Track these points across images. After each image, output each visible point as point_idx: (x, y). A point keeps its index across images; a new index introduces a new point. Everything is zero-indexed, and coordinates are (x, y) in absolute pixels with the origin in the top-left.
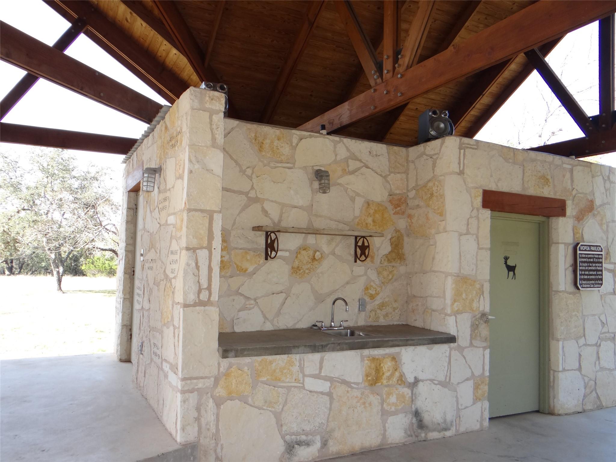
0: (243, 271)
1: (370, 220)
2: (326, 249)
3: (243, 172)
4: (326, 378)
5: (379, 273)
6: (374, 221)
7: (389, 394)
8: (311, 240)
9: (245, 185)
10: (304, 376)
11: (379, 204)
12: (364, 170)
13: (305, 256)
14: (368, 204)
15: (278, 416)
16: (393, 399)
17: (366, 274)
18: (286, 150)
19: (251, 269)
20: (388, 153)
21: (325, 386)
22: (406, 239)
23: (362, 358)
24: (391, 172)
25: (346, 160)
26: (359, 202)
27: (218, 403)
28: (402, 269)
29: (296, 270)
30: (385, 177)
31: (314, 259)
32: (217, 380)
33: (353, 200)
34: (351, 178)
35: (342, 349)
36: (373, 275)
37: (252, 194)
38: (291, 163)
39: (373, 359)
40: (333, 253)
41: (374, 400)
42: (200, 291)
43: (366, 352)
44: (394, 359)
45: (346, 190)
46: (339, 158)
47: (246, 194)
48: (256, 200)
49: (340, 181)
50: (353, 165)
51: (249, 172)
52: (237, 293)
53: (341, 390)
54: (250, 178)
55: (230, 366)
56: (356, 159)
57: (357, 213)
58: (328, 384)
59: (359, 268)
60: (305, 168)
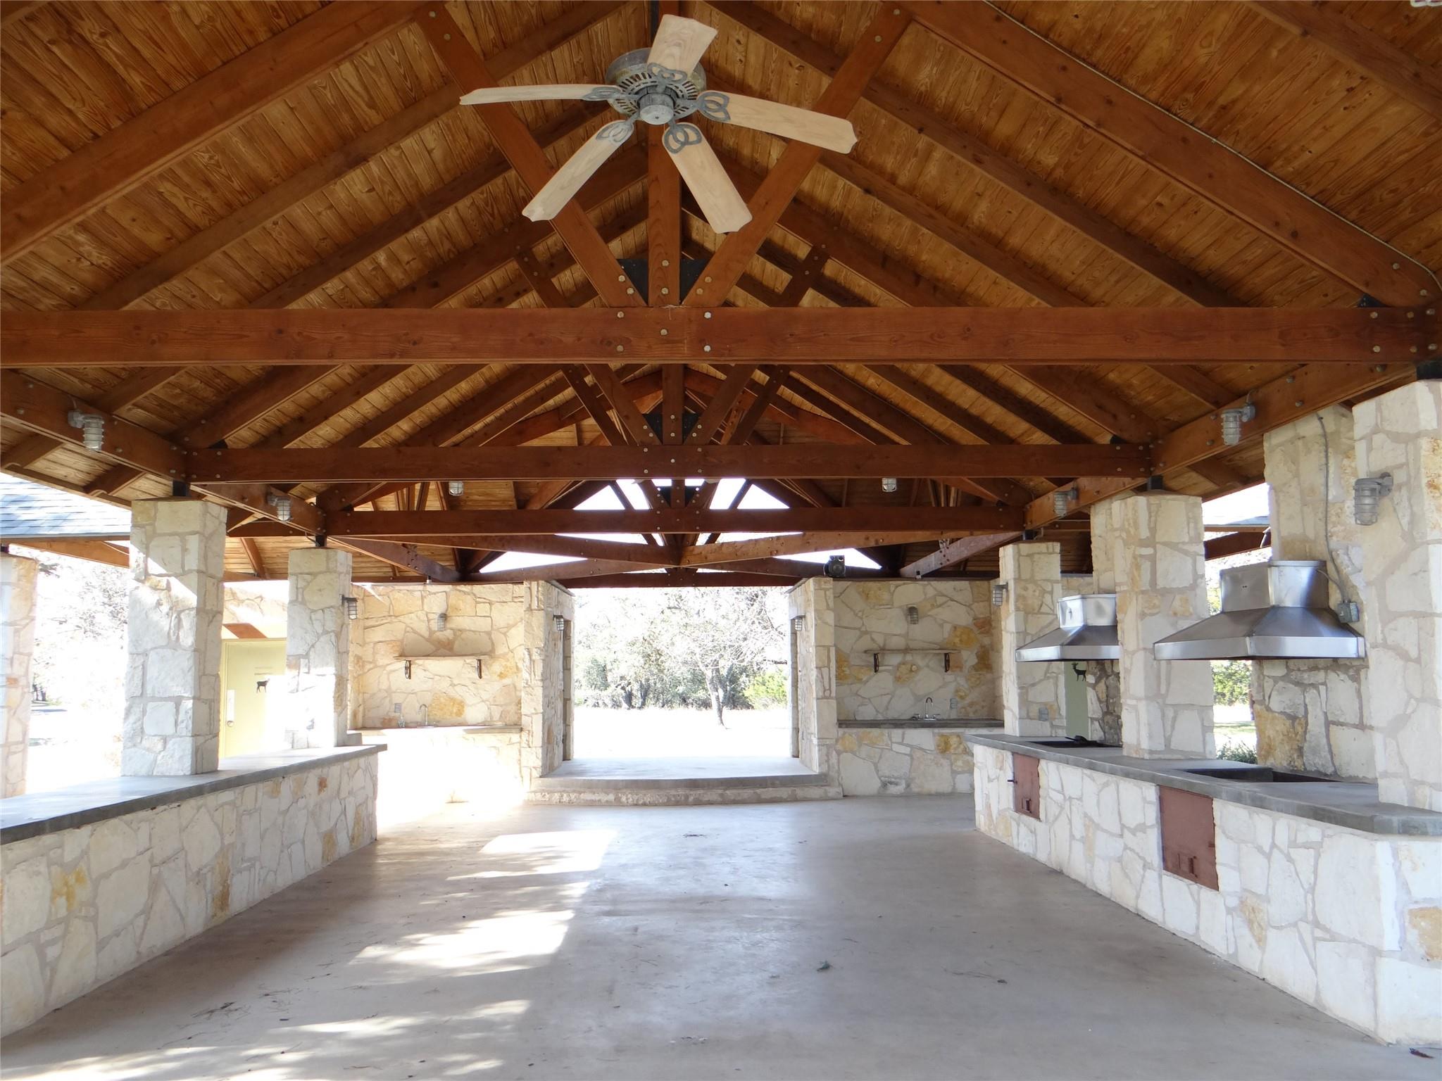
0: (860, 680)
1: (957, 640)
2: (921, 662)
3: (856, 615)
4: (907, 745)
5: (967, 680)
6: (961, 641)
7: (956, 760)
8: (909, 658)
9: (858, 624)
10: (892, 743)
11: (965, 627)
12: (951, 603)
13: (904, 669)
14: (955, 628)
15: (876, 765)
16: (960, 763)
17: (956, 680)
18: (886, 596)
19: (864, 679)
20: (971, 588)
21: (908, 750)
22: (990, 652)
23: (934, 734)
24: (974, 602)
25: (935, 597)
26: (948, 628)
27: (839, 753)
28: (989, 676)
29: (898, 679)
30: (969, 606)
31: (911, 671)
32: (837, 741)
33: (941, 626)
34: (940, 610)
35: (915, 728)
36: (962, 681)
37: (863, 629)
38: (890, 604)
39: (942, 736)
40: (928, 666)
41: (945, 762)
42: (824, 691)
43: (936, 730)
44: (958, 736)
45: (935, 619)
46: (928, 596)
47: (859, 629)
48: (866, 632)
49: (929, 613)
50: (940, 600)
51: (860, 614)
52: (857, 694)
53: (918, 754)
54: (861, 618)
55: (845, 733)
56: (943, 595)
57: (946, 635)
58: (909, 749)
59: (949, 677)
60: (900, 607)
